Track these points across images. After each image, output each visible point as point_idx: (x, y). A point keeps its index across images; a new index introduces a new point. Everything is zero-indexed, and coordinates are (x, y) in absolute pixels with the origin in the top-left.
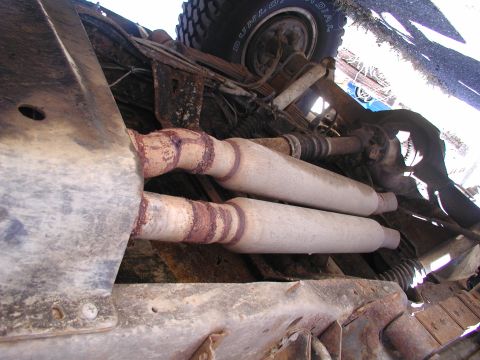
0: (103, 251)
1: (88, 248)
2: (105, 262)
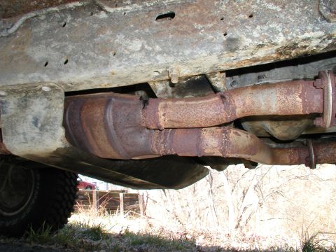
0: (8, 118)
1: (14, 119)
2: (6, 113)
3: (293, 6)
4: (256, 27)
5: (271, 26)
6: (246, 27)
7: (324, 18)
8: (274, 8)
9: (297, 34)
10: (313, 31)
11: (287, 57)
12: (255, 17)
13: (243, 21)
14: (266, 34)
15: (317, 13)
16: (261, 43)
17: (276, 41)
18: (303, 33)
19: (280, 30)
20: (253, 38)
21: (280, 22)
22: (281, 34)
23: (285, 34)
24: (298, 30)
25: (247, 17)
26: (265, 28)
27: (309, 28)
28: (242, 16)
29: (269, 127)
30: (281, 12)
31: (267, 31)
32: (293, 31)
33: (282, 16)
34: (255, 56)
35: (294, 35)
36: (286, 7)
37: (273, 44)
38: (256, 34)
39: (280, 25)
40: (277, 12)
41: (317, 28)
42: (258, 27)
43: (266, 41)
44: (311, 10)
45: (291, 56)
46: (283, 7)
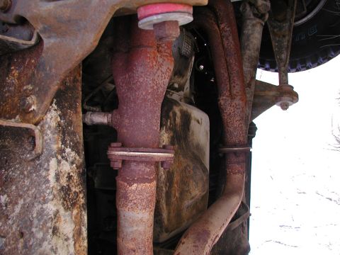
3: (21, 186)
4: (32, 232)
5: (35, 215)
6: (31, 243)
7: (38, 157)
8: (20, 206)
9: (47, 188)
10: (49, 170)
11: (81, 195)
12: (23, 231)
13: (25, 246)
14: (41, 223)
15: (32, 163)
16: (51, 231)
17: (51, 213)
18: (48, 181)
19: (40, 206)
20: (43, 239)
21: (33, 204)
22: (45, 206)
23: (45, 201)
24: (44, 186)
25: (22, 240)
26: (36, 222)
27: (44, 174)
28: (20, 246)
29: (190, 202)
30: (24, 200)
31: (39, 220)
32: (44, 192)
33: (28, 200)
34: (70, 236)
35: (48, 191)
36: (21, 193)
37: (55, 216)
38: (40, 235)
39: (36, 204)
40: (24, 204)
41: (46, 166)
42: (34, 230)
43: (49, 225)
44: (29, 168)
45: (80, 192)
46: (21, 196)
